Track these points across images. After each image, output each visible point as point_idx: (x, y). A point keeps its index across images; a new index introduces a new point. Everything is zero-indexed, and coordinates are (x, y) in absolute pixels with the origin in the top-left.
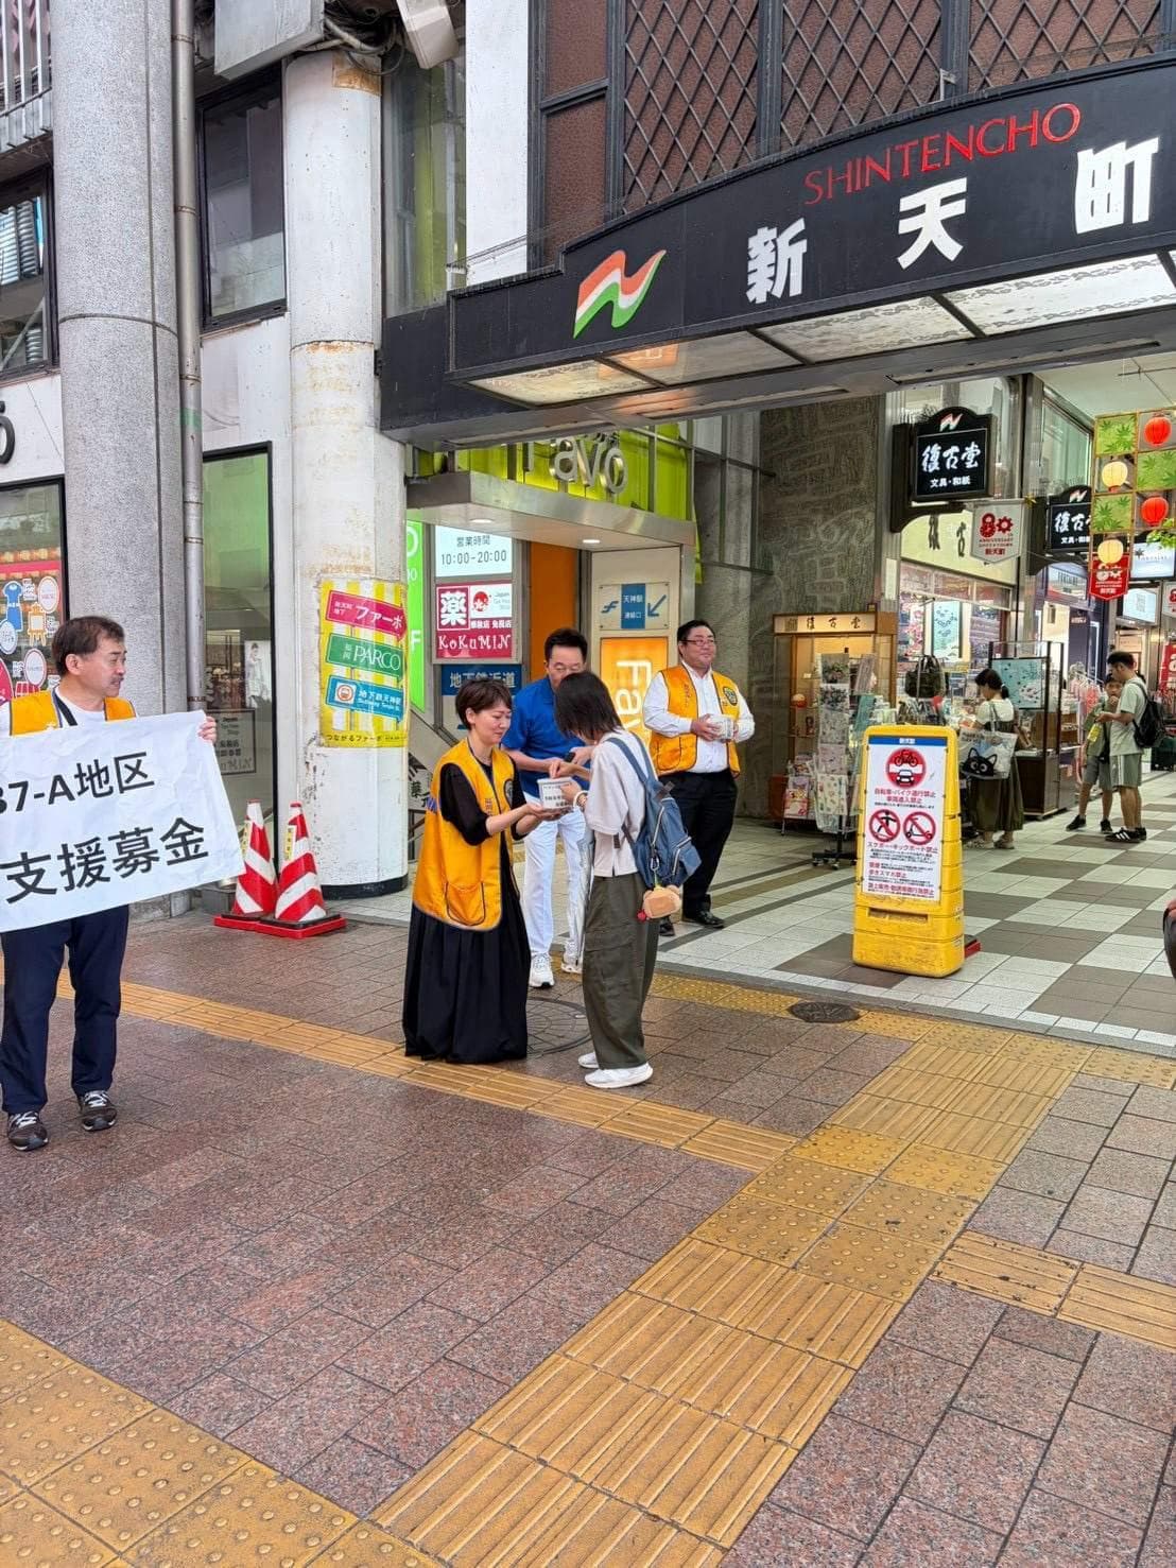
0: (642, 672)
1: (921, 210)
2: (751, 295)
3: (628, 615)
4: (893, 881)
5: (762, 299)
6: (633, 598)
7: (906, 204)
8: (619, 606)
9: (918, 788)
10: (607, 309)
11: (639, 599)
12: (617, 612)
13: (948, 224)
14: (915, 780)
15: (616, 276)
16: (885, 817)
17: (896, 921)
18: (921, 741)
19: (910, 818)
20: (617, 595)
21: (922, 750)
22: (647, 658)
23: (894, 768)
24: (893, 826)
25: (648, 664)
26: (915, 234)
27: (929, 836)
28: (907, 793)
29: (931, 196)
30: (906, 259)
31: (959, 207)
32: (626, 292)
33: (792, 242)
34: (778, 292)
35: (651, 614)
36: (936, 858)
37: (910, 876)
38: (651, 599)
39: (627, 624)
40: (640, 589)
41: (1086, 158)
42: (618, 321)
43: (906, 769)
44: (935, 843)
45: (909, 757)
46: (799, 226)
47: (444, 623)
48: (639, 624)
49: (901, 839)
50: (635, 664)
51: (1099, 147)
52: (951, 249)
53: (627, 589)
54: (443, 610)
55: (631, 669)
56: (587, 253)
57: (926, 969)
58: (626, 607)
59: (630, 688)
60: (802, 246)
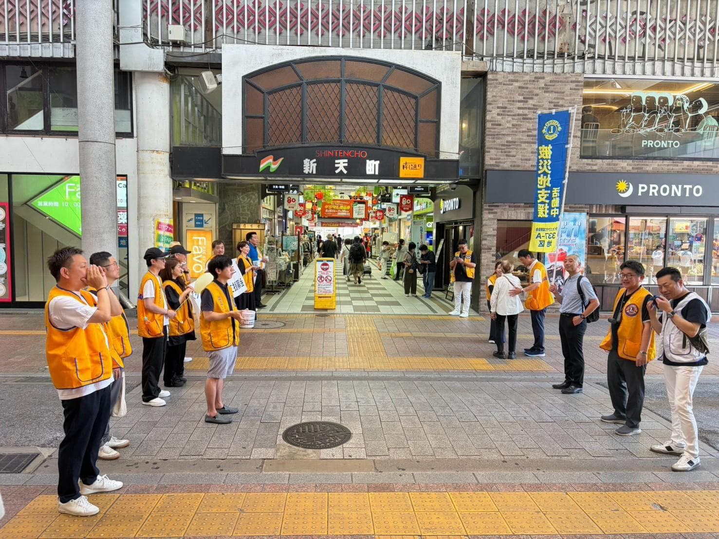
0: (203, 241)
1: (339, 163)
2: (304, 171)
3: (197, 223)
4: (323, 290)
5: (307, 173)
6: (199, 218)
7: (337, 161)
8: (194, 220)
9: (328, 271)
10: (268, 168)
11: (201, 218)
12: (193, 222)
13: (344, 167)
14: (327, 269)
15: (271, 161)
16: (321, 277)
17: (324, 299)
18: (328, 261)
19: (327, 277)
20: (193, 217)
21: (328, 263)
22: (205, 237)
23: (322, 267)
24: (323, 279)
25: (204, 238)
26: (338, 168)
27: (331, 281)
28: (325, 272)
29: (341, 161)
30: (337, 171)
31: (346, 165)
32: (274, 164)
33: (314, 163)
34: (310, 172)
35: (205, 223)
36: (332, 285)
37: (327, 289)
38: (206, 218)
39: (196, 226)
40: (202, 215)
41: (368, 161)
42: (271, 170)
43: (325, 267)
44: (332, 282)
45: (326, 265)
46: (315, 160)
47: (119, 222)
48: (202, 226)
49: (325, 281)
50: (200, 238)
51: (370, 160)
52: (345, 172)
53: (196, 215)
54: (119, 218)
55: (198, 240)
56: (264, 154)
57: (331, 308)
58: (196, 221)
59: (198, 245)
60: (316, 164)
